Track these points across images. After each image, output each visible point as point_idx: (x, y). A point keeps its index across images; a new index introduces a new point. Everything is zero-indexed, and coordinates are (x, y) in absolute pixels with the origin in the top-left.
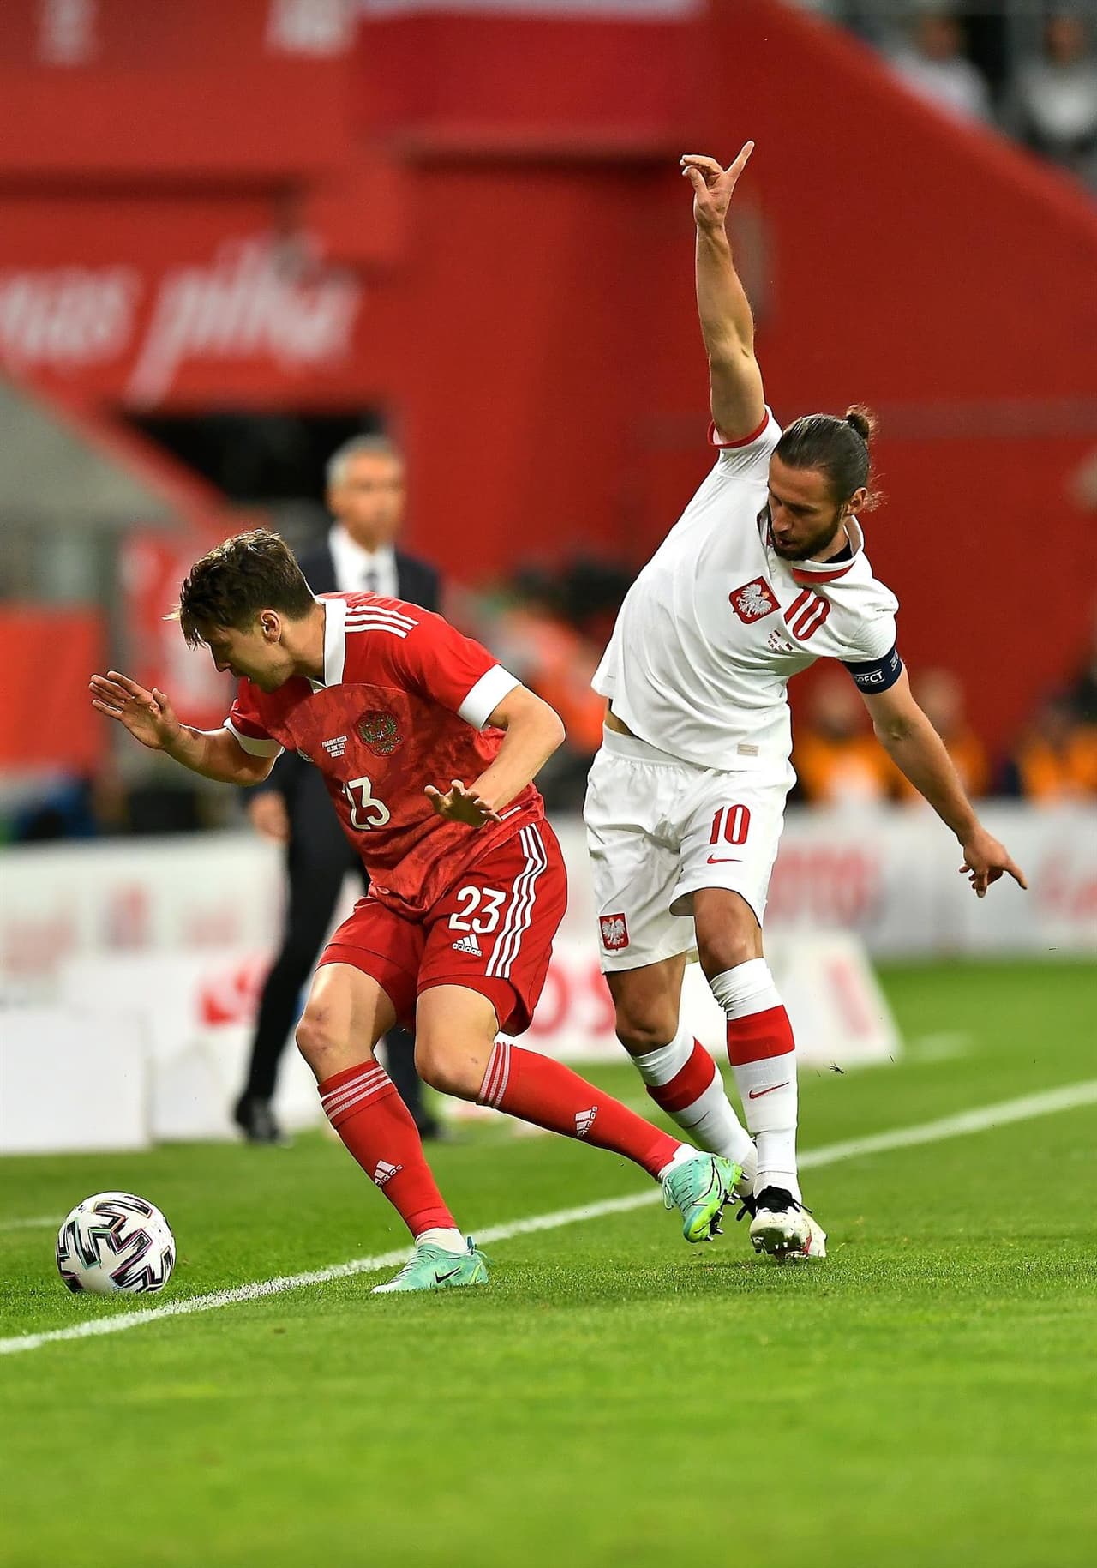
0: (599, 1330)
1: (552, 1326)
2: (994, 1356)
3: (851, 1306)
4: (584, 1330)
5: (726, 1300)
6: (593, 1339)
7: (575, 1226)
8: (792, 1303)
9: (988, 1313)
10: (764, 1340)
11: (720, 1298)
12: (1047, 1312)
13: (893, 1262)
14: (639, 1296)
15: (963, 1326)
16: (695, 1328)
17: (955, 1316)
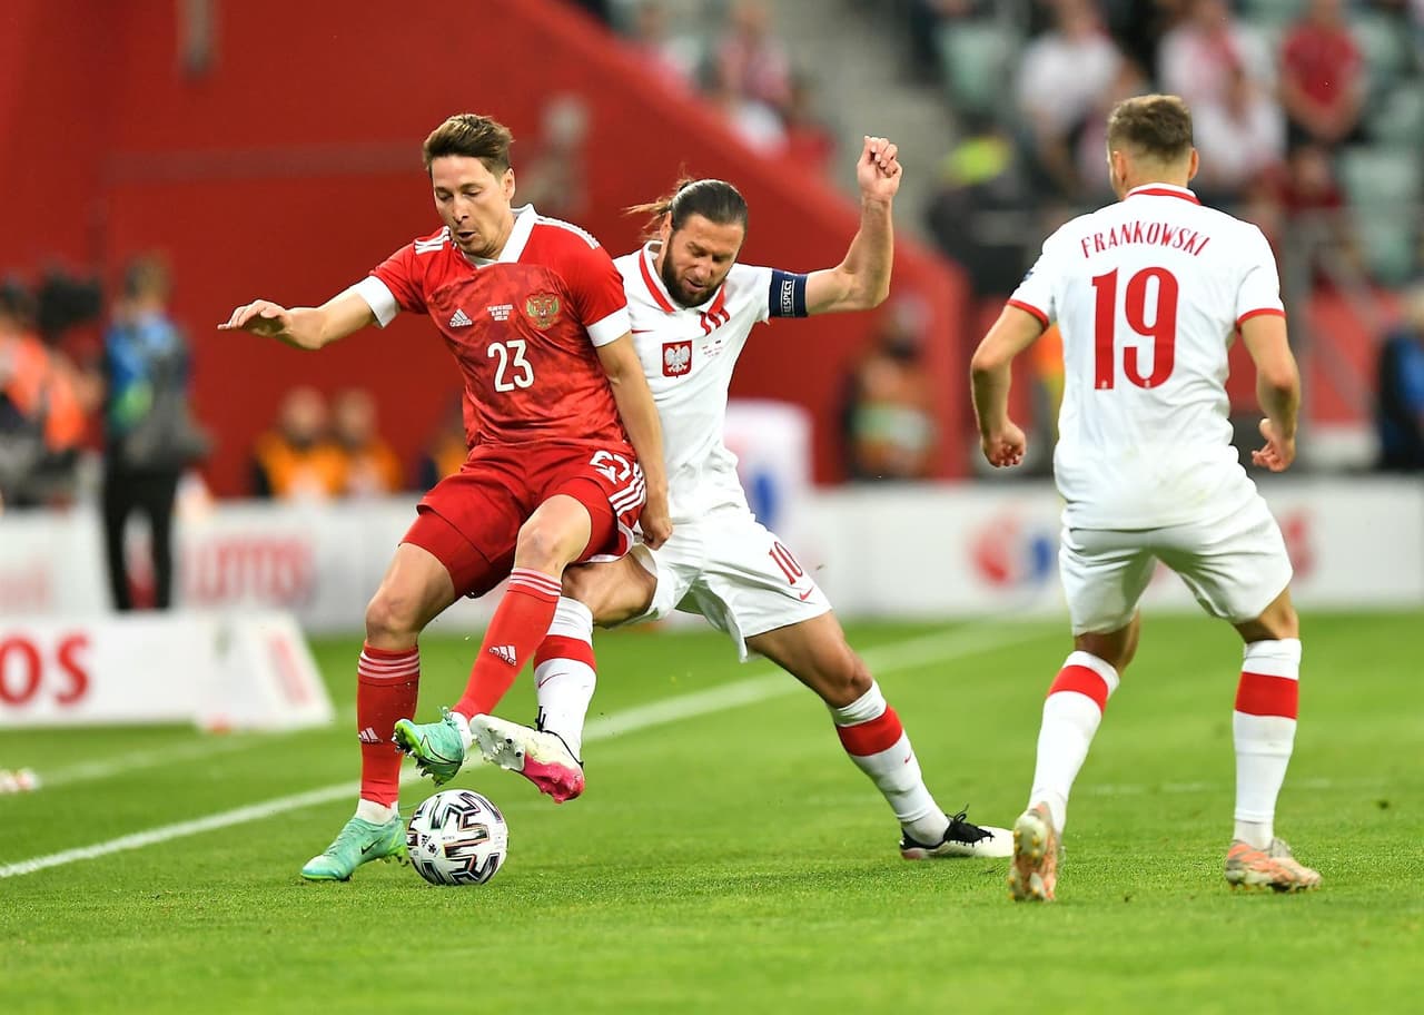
0: (68, 964)
1: (27, 961)
2: (418, 986)
3: (291, 941)
4: (56, 965)
5: (180, 937)
6: (63, 971)
7: (46, 871)
8: (240, 939)
9: (413, 948)
10: (215, 971)
11: (176, 936)
12: (467, 946)
13: (329, 902)
14: (104, 933)
15: (390, 959)
16: (154, 961)
17: (385, 951)
